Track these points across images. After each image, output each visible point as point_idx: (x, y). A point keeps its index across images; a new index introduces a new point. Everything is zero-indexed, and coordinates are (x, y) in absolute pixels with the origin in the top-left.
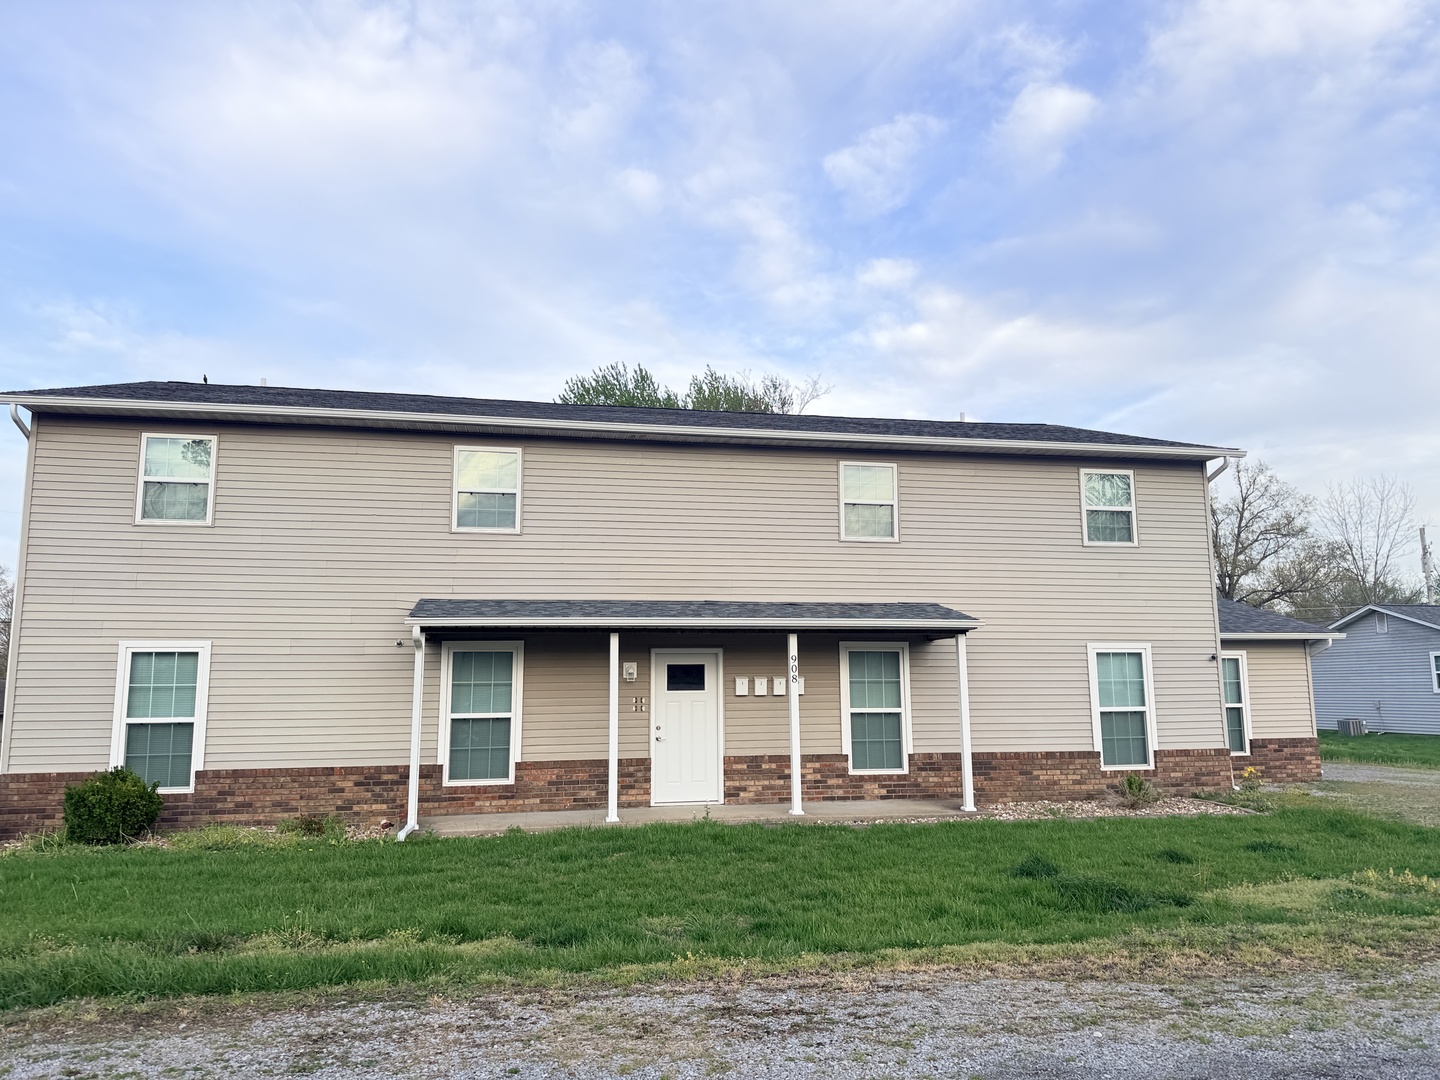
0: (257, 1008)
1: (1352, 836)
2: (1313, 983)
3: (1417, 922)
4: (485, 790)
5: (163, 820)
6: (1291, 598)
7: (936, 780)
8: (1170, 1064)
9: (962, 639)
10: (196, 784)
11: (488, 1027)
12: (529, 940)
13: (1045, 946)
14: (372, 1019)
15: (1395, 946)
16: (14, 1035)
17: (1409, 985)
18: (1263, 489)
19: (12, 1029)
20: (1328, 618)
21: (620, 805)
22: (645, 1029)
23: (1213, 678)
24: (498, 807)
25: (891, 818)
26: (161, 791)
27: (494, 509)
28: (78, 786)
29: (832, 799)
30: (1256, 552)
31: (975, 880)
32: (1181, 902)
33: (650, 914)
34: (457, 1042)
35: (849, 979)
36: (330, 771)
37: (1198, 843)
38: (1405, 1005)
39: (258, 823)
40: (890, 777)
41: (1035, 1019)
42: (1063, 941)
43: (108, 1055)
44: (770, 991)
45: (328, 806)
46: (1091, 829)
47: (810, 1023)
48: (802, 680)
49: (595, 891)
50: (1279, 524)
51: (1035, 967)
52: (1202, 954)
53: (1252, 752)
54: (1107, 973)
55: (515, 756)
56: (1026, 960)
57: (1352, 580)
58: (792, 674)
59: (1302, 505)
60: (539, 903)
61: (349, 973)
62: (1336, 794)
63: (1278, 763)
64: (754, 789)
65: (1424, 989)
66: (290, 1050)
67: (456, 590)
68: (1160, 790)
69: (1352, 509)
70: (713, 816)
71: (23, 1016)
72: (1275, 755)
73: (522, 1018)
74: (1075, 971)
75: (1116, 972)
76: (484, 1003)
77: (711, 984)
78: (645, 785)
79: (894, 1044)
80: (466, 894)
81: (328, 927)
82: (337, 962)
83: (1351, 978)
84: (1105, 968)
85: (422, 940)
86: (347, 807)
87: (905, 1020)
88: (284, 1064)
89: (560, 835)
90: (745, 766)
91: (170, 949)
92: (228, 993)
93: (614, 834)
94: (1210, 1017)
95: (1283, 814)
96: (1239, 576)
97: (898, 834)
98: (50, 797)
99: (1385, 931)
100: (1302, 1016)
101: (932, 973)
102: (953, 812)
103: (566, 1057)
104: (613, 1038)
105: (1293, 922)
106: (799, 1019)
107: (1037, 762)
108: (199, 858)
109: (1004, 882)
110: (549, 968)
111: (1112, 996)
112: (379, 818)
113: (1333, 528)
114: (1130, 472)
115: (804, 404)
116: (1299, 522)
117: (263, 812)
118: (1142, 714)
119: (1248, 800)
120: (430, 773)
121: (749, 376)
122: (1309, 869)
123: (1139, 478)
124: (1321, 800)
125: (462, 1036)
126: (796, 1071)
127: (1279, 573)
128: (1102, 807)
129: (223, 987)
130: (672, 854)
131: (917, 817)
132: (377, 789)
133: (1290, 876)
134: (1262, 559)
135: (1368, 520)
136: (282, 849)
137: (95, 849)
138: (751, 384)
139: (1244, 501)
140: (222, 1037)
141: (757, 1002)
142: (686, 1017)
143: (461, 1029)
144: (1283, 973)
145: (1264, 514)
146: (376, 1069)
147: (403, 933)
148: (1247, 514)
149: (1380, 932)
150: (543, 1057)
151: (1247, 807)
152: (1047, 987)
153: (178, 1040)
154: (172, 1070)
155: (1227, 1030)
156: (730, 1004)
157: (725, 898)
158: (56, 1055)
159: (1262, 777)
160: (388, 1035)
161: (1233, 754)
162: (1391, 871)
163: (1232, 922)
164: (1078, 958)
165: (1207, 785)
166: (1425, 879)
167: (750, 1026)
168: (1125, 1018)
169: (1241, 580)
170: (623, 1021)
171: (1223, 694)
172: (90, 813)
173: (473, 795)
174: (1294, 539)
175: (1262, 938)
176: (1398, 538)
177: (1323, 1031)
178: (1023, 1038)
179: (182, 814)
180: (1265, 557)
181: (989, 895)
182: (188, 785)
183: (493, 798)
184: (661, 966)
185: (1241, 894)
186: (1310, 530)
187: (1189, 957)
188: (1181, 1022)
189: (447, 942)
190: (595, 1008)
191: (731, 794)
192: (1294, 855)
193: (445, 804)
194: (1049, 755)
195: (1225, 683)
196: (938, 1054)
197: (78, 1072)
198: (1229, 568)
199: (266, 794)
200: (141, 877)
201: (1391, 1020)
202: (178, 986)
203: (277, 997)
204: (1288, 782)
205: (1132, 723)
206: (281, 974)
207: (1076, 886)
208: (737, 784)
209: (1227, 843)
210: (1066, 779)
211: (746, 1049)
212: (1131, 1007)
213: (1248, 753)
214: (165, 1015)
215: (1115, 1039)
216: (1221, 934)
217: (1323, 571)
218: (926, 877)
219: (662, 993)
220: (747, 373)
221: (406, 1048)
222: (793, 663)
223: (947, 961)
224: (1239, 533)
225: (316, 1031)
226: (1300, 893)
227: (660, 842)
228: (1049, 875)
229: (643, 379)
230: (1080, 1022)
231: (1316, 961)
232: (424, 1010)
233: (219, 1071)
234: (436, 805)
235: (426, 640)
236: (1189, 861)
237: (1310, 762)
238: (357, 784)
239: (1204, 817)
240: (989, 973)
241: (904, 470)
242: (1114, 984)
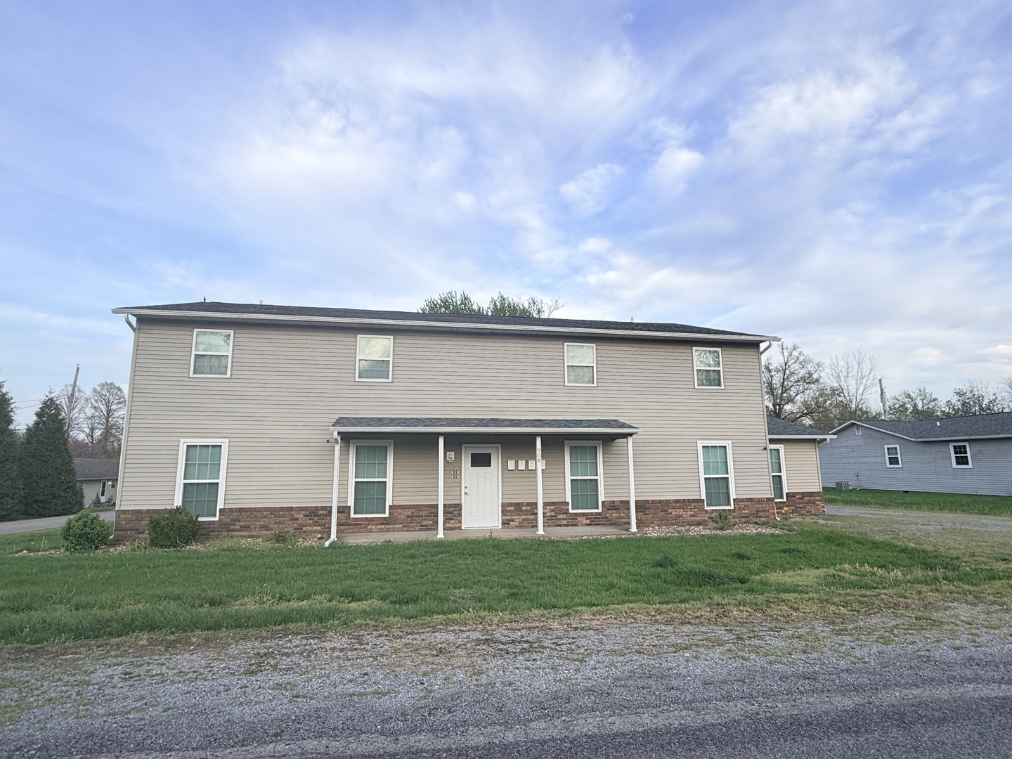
0: (233, 638)
1: (838, 545)
2: (809, 626)
3: (868, 593)
4: (373, 519)
5: (202, 535)
6: (812, 416)
7: (616, 515)
8: (725, 672)
9: (630, 439)
10: (220, 515)
11: (356, 649)
12: (387, 601)
13: (664, 606)
14: (295, 644)
15: (855, 606)
16: (101, 652)
17: (860, 628)
18: (796, 359)
19: (100, 649)
20: (831, 427)
21: (445, 529)
22: (441, 651)
23: (764, 460)
24: (380, 529)
25: (591, 535)
26: (200, 519)
27: (378, 369)
28: (156, 516)
29: (560, 526)
30: (792, 392)
31: (632, 569)
32: (742, 581)
33: (455, 588)
34: (338, 657)
35: (556, 624)
36: (291, 509)
37: (755, 549)
38: (858, 639)
39: (253, 536)
40: (592, 514)
41: (654, 646)
42: (675, 603)
43: (149, 664)
44: (512, 630)
45: (289, 528)
46: (697, 541)
47: (532, 648)
48: (544, 462)
49: (427, 575)
50: (805, 377)
51: (658, 617)
52: (750, 610)
53: (787, 499)
54: (697, 620)
55: (389, 502)
56: (653, 613)
57: (844, 406)
58: (538, 458)
59: (817, 367)
60: (396, 581)
61: (286, 619)
62: (832, 522)
63: (801, 506)
64: (518, 520)
65: (869, 630)
66: (247, 661)
67: (358, 412)
68: (737, 520)
69: (843, 369)
70: (494, 535)
71: (107, 642)
72: (800, 501)
73: (375, 644)
74: (680, 619)
75: (702, 620)
76: (356, 636)
77: (481, 626)
78: (459, 518)
79: (575, 660)
80: (357, 576)
81: (280, 593)
82: (280, 612)
83: (830, 623)
84: (696, 617)
85: (330, 600)
86: (300, 528)
87: (584, 646)
88: (243, 669)
89: (411, 544)
90: (513, 508)
91: (193, 606)
92: (220, 629)
93: (441, 544)
94: (750, 645)
95: (802, 533)
96: (784, 405)
97: (594, 544)
98: (142, 522)
99: (851, 598)
100: (800, 644)
101: (601, 620)
102: (625, 532)
103: (395, 667)
104: (423, 656)
105: (801, 592)
106: (525, 646)
107: (671, 505)
108: (218, 555)
109: (648, 570)
110: (394, 617)
111: (698, 634)
112: (316, 534)
113: (833, 379)
114: (719, 350)
115: (551, 312)
116: (815, 376)
117: (255, 531)
118: (727, 478)
119: (784, 525)
120: (343, 510)
121: (520, 297)
122: (813, 563)
123: (724, 352)
124: (823, 525)
125: (341, 654)
126: (519, 675)
127: (805, 403)
128: (706, 529)
129: (217, 626)
130: (470, 555)
131: (605, 535)
132: (316, 519)
133: (803, 567)
134: (796, 396)
135: (852, 375)
136: (263, 551)
137: (164, 550)
138: (522, 302)
139: (786, 364)
140: (212, 654)
141: (504, 636)
142: (464, 644)
143: (341, 650)
144: (793, 621)
145: (796, 372)
146: (291, 673)
147: (320, 597)
148: (787, 372)
149: (848, 598)
150: (383, 666)
151: (783, 529)
152: (663, 628)
153: (188, 656)
154: (181, 672)
155: (758, 653)
156: (490, 637)
157: (496, 579)
158: (121, 664)
159: (792, 513)
160: (301, 653)
161: (776, 500)
162: (857, 564)
163: (768, 592)
164: (682, 612)
165: (762, 517)
166: (876, 569)
167: (498, 650)
168: (703, 645)
169: (785, 407)
170: (430, 647)
171: (770, 468)
172: (162, 531)
173: (366, 523)
174: (813, 385)
175: (783, 601)
176: (868, 385)
177: (811, 653)
178: (646, 657)
179: (212, 531)
180: (797, 395)
181: (638, 577)
182: (215, 516)
183: (377, 524)
184: (455, 616)
185: (775, 577)
186: (821, 380)
187: (742, 611)
188: (733, 648)
189: (343, 602)
190: (416, 639)
191: (505, 523)
192: (804, 555)
193: (351, 527)
194: (677, 501)
195: (772, 463)
196: (598, 666)
197: (131, 673)
198: (778, 401)
199: (257, 521)
200: (185, 565)
201: (849, 647)
202: (192, 625)
203: (245, 632)
204: (807, 516)
205: (721, 483)
206: (249, 619)
207: (686, 573)
208: (509, 518)
209: (771, 549)
210: (686, 514)
211: (494, 663)
212: (707, 639)
213: (785, 500)
214: (183, 641)
215: (696, 657)
216: (761, 599)
217: (828, 402)
218: (606, 567)
219: (453, 631)
220: (520, 296)
221: (309, 661)
222: (539, 452)
223: (610, 614)
224: (784, 382)
225: (262, 651)
226: (807, 576)
227: (464, 549)
228: (672, 566)
229: (465, 298)
230: (678, 648)
231: (812, 614)
232: (323, 639)
233: (206, 673)
234: (347, 527)
235: (341, 439)
236: (749, 559)
237: (818, 505)
238: (305, 516)
239: (759, 534)
240: (632, 620)
241: (599, 347)
242: (700, 627)
